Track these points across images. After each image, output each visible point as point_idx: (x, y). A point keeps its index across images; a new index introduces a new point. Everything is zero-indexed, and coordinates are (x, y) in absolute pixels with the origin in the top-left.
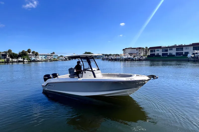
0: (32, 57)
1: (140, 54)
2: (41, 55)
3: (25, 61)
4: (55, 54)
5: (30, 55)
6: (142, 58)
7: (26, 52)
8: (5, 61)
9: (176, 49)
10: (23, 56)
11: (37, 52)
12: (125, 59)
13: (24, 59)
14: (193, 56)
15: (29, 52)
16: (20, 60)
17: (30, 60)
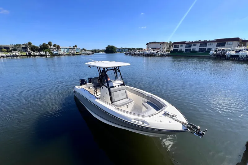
0: (54, 51)
1: (163, 49)
2: (63, 48)
3: (47, 54)
4: (77, 48)
5: (52, 48)
6: (165, 54)
7: (47, 45)
8: (27, 54)
9: (200, 44)
10: (45, 50)
11: (58, 45)
12: (148, 54)
13: (46, 53)
14: (215, 53)
15: (51, 45)
16: (42, 54)
17: (53, 53)
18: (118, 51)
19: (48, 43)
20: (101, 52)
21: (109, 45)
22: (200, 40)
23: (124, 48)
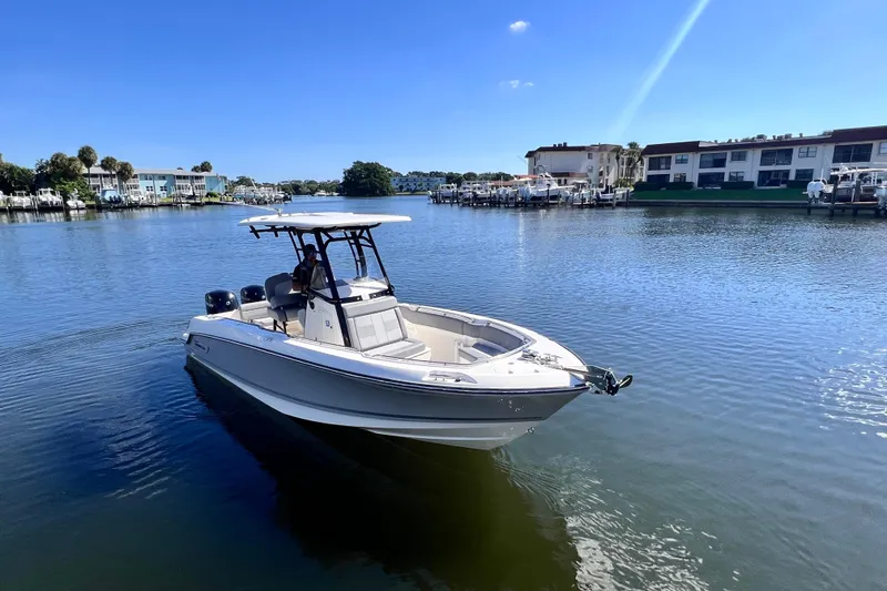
0: (106, 187)
2: (146, 177)
3: (70, 203)
4: (212, 173)
5: (95, 176)
6: (609, 196)
7: (71, 160)
9: (764, 154)
10: (60, 183)
11: (125, 161)
12: (534, 198)
13: (66, 197)
14: (829, 189)
15: (89, 163)
16: (45, 203)
17: (97, 199)
18: (401, 187)
19: (76, 155)
20: (322, 192)
21: (359, 163)
22: (760, 137)
23: (425, 175)
